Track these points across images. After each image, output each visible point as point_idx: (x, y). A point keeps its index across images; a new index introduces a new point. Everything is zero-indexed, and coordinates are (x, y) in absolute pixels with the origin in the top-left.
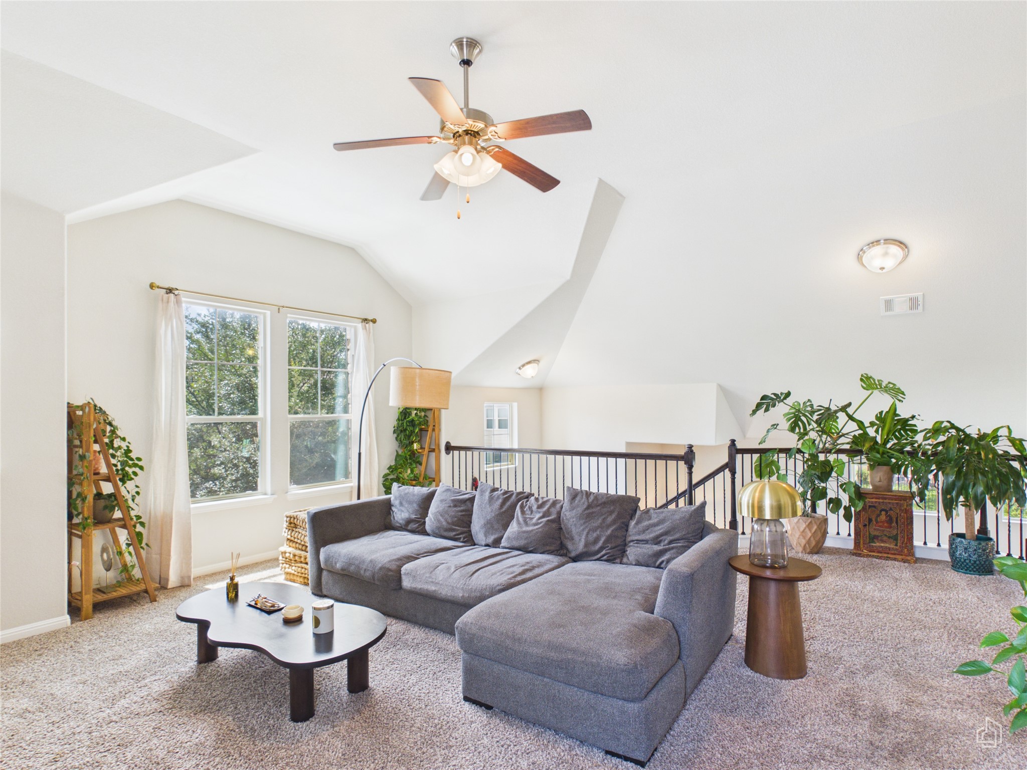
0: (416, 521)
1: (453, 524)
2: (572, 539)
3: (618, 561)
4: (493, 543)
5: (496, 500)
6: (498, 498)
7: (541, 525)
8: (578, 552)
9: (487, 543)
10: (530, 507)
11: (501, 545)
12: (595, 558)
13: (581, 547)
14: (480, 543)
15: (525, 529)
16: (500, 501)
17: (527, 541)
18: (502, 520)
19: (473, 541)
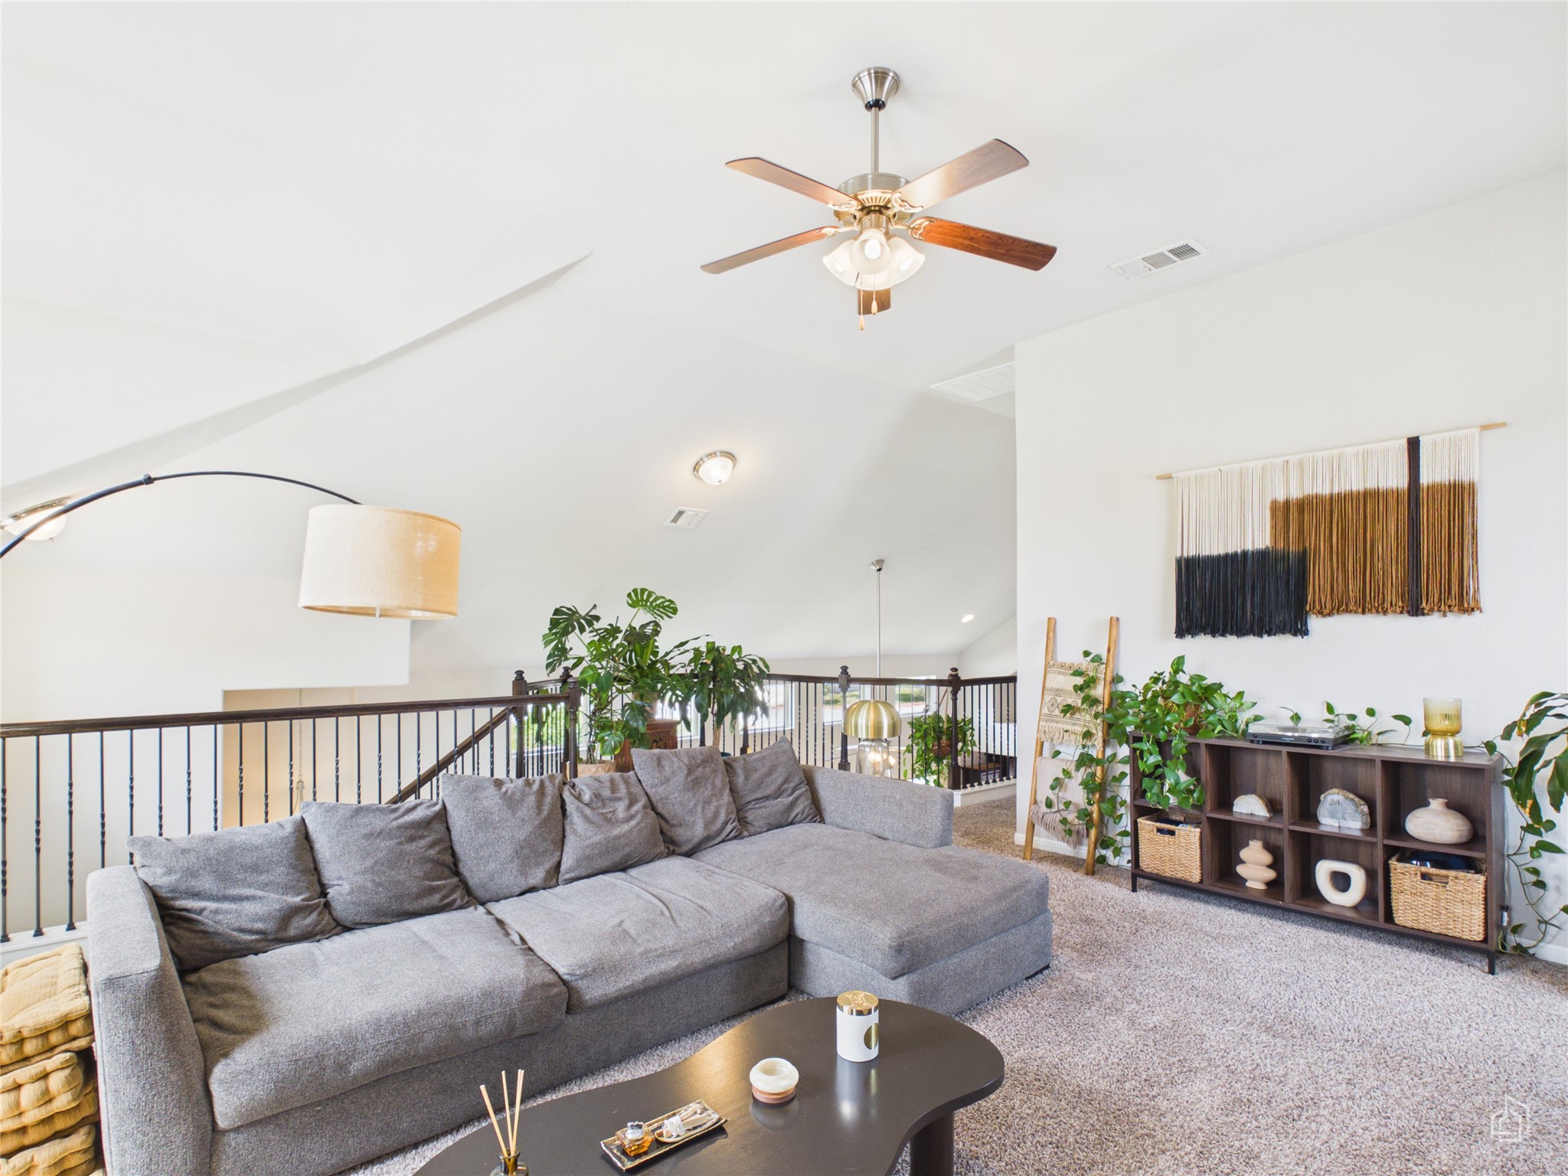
0: (308, 907)
1: (427, 876)
2: (681, 826)
3: (746, 833)
4: (545, 879)
5: (522, 800)
6: (524, 795)
7: (639, 817)
8: (696, 840)
9: (531, 885)
10: (597, 796)
11: (561, 878)
12: (719, 839)
13: (699, 831)
14: (506, 892)
15: (616, 832)
16: (532, 800)
17: (627, 850)
18: (550, 833)
19: (476, 898)
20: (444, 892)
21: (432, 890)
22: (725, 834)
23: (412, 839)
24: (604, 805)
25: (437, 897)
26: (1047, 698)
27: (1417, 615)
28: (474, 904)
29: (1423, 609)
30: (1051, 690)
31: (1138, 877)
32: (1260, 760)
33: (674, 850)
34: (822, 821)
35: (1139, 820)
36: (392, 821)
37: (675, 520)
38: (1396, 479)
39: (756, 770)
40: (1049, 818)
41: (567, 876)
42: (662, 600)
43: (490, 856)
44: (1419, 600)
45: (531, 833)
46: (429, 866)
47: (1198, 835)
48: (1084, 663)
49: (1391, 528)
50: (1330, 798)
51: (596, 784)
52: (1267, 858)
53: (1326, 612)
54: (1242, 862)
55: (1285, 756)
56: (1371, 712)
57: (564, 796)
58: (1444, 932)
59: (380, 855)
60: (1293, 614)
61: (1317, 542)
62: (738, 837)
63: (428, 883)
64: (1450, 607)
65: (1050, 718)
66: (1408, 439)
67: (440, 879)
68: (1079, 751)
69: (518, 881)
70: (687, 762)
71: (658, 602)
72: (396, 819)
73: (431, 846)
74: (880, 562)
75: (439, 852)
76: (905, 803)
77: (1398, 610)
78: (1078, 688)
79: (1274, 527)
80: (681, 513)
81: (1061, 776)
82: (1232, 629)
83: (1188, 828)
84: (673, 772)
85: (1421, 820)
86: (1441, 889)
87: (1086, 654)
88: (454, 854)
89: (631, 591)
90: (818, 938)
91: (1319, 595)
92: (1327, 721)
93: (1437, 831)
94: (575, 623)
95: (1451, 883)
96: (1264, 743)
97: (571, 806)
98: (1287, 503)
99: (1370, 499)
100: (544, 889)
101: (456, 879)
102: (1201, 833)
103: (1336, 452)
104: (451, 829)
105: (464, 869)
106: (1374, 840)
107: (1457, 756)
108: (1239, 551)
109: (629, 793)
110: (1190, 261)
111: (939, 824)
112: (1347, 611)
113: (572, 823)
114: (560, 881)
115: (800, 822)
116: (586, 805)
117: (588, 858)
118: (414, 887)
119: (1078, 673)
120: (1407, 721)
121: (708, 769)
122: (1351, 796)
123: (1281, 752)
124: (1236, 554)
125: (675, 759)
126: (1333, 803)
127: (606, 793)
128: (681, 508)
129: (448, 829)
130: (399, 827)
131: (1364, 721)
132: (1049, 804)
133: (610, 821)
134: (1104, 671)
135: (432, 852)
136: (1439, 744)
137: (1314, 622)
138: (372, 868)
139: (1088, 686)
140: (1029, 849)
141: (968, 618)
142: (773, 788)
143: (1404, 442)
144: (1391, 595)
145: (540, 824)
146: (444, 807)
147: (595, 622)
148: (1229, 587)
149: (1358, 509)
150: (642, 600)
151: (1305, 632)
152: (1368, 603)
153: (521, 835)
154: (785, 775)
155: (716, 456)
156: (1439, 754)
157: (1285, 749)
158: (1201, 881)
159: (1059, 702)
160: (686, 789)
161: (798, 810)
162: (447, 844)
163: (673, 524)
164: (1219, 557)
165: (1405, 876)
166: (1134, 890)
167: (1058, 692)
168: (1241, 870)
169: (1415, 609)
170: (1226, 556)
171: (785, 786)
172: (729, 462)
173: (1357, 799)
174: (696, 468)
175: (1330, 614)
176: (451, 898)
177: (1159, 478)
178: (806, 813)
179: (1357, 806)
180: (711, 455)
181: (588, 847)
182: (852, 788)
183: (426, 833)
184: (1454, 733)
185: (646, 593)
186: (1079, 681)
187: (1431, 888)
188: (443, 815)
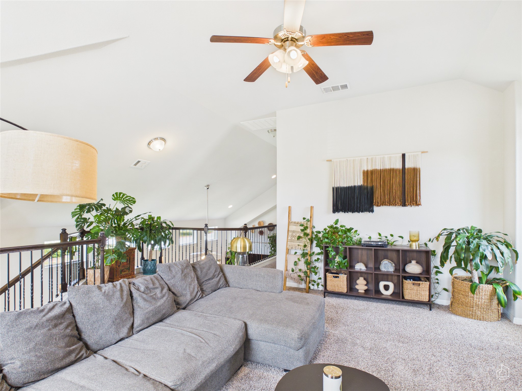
2: (181, 296)
3: (204, 295)
4: (128, 333)
5: (113, 295)
6: (114, 292)
7: (167, 295)
8: (187, 302)
9: (121, 338)
10: (147, 288)
11: (135, 331)
12: (195, 300)
13: (188, 298)
14: (109, 343)
15: (159, 304)
16: (118, 294)
17: (164, 311)
18: (128, 309)
19: (91, 350)
20: (77, 352)
21: (70, 353)
22: (197, 297)
23: (56, 326)
24: (150, 291)
25: (73, 355)
26: (290, 234)
27: (404, 206)
28: (92, 354)
29: (406, 204)
30: (291, 231)
31: (327, 293)
32: (360, 251)
33: (179, 308)
34: (229, 286)
35: (327, 274)
36: (42, 317)
37: (135, 165)
38: (399, 166)
39: (204, 268)
40: (292, 275)
41: (138, 329)
42: (129, 198)
43: (100, 327)
44: (405, 203)
45: (120, 311)
46: (67, 339)
47: (346, 277)
48: (303, 221)
49: (398, 179)
50: (384, 262)
51: (146, 282)
52: (365, 282)
53: (379, 205)
54: (357, 284)
55: (373, 250)
56: (392, 235)
57: (131, 290)
58: (419, 300)
59: (38, 339)
60: (369, 206)
61: (376, 184)
62: (202, 297)
63: (68, 349)
64: (413, 204)
65: (291, 241)
66: (402, 154)
67: (73, 345)
68: (302, 252)
69: (115, 336)
70: (181, 268)
71: (127, 199)
72: (44, 316)
73: (67, 327)
74: (208, 186)
75: (71, 330)
76: (266, 276)
77: (399, 205)
78: (302, 230)
79: (364, 179)
80: (139, 162)
81: (297, 260)
82: (351, 210)
83: (343, 275)
84: (176, 273)
85: (411, 267)
86: (418, 287)
87: (304, 219)
88: (78, 329)
89: (114, 193)
90: (261, 338)
91: (377, 200)
92: (379, 238)
93: (416, 270)
94: (93, 207)
95: (421, 285)
96: (366, 246)
97: (136, 294)
98: (367, 171)
99: (392, 171)
100: (127, 338)
101: (81, 343)
102: (347, 276)
103: (382, 156)
104: (76, 315)
105: (85, 336)
106: (399, 274)
107: (419, 248)
108: (353, 186)
109: (160, 284)
110: (345, 90)
111: (280, 283)
112: (385, 205)
113: (137, 303)
114: (134, 332)
115: (221, 288)
116: (143, 292)
117: (148, 319)
118: (61, 353)
119: (302, 225)
120: (402, 237)
121: (188, 270)
122: (390, 261)
123: (372, 249)
124: (352, 186)
125: (176, 267)
126: (385, 264)
127: (151, 286)
128: (139, 160)
129: (74, 316)
130: (47, 321)
131: (390, 238)
132: (293, 271)
133: (155, 299)
134: (309, 224)
135: (68, 331)
136: (414, 244)
137: (375, 208)
138: (34, 348)
139: (306, 230)
140: (285, 287)
141: (230, 206)
142: (211, 275)
143: (401, 155)
144: (397, 200)
145: (123, 305)
146: (71, 305)
147: (103, 207)
148: (350, 197)
149: (388, 174)
150: (120, 197)
151: (372, 211)
152: (391, 203)
153: (115, 313)
154: (215, 269)
155: (158, 140)
156: (414, 247)
157: (373, 248)
158: (347, 292)
159: (294, 235)
160: (182, 280)
161: (221, 283)
162: (74, 324)
163: (135, 166)
164: (347, 187)
165: (408, 284)
166: (325, 297)
167: (294, 232)
168: (357, 287)
169: (404, 205)
170: (349, 187)
171: (215, 274)
172: (164, 142)
173: (392, 262)
174: (149, 144)
175: (380, 206)
176: (81, 354)
177: (327, 161)
178: (224, 284)
179: (392, 264)
180: (156, 139)
181: (147, 313)
182: (241, 272)
183: (63, 321)
184: (418, 241)
185: (122, 195)
186: (302, 228)
187: (415, 287)
188: (71, 308)
